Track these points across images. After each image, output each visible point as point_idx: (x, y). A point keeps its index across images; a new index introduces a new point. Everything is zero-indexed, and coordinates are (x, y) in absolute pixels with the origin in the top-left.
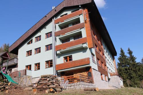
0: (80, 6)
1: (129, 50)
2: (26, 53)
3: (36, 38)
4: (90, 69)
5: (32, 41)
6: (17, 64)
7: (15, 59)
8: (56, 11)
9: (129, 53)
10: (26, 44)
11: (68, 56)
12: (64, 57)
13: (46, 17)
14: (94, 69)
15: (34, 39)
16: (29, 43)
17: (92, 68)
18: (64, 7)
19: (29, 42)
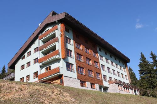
0: (57, 22)
1: (152, 54)
2: (20, 67)
3: (27, 53)
4: (62, 77)
5: (25, 56)
6: (14, 77)
7: (12, 74)
8: (40, 28)
9: (152, 57)
10: (21, 59)
11: (48, 67)
12: (45, 68)
13: (34, 34)
14: (65, 76)
15: (26, 54)
16: (23, 59)
17: (63, 75)
18: (46, 24)
19: (23, 57)
